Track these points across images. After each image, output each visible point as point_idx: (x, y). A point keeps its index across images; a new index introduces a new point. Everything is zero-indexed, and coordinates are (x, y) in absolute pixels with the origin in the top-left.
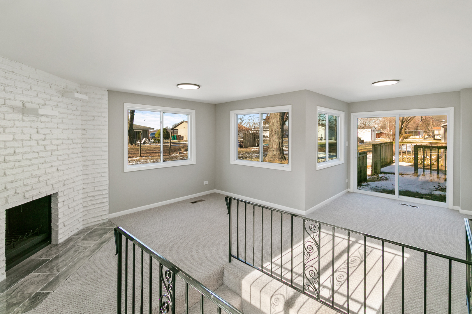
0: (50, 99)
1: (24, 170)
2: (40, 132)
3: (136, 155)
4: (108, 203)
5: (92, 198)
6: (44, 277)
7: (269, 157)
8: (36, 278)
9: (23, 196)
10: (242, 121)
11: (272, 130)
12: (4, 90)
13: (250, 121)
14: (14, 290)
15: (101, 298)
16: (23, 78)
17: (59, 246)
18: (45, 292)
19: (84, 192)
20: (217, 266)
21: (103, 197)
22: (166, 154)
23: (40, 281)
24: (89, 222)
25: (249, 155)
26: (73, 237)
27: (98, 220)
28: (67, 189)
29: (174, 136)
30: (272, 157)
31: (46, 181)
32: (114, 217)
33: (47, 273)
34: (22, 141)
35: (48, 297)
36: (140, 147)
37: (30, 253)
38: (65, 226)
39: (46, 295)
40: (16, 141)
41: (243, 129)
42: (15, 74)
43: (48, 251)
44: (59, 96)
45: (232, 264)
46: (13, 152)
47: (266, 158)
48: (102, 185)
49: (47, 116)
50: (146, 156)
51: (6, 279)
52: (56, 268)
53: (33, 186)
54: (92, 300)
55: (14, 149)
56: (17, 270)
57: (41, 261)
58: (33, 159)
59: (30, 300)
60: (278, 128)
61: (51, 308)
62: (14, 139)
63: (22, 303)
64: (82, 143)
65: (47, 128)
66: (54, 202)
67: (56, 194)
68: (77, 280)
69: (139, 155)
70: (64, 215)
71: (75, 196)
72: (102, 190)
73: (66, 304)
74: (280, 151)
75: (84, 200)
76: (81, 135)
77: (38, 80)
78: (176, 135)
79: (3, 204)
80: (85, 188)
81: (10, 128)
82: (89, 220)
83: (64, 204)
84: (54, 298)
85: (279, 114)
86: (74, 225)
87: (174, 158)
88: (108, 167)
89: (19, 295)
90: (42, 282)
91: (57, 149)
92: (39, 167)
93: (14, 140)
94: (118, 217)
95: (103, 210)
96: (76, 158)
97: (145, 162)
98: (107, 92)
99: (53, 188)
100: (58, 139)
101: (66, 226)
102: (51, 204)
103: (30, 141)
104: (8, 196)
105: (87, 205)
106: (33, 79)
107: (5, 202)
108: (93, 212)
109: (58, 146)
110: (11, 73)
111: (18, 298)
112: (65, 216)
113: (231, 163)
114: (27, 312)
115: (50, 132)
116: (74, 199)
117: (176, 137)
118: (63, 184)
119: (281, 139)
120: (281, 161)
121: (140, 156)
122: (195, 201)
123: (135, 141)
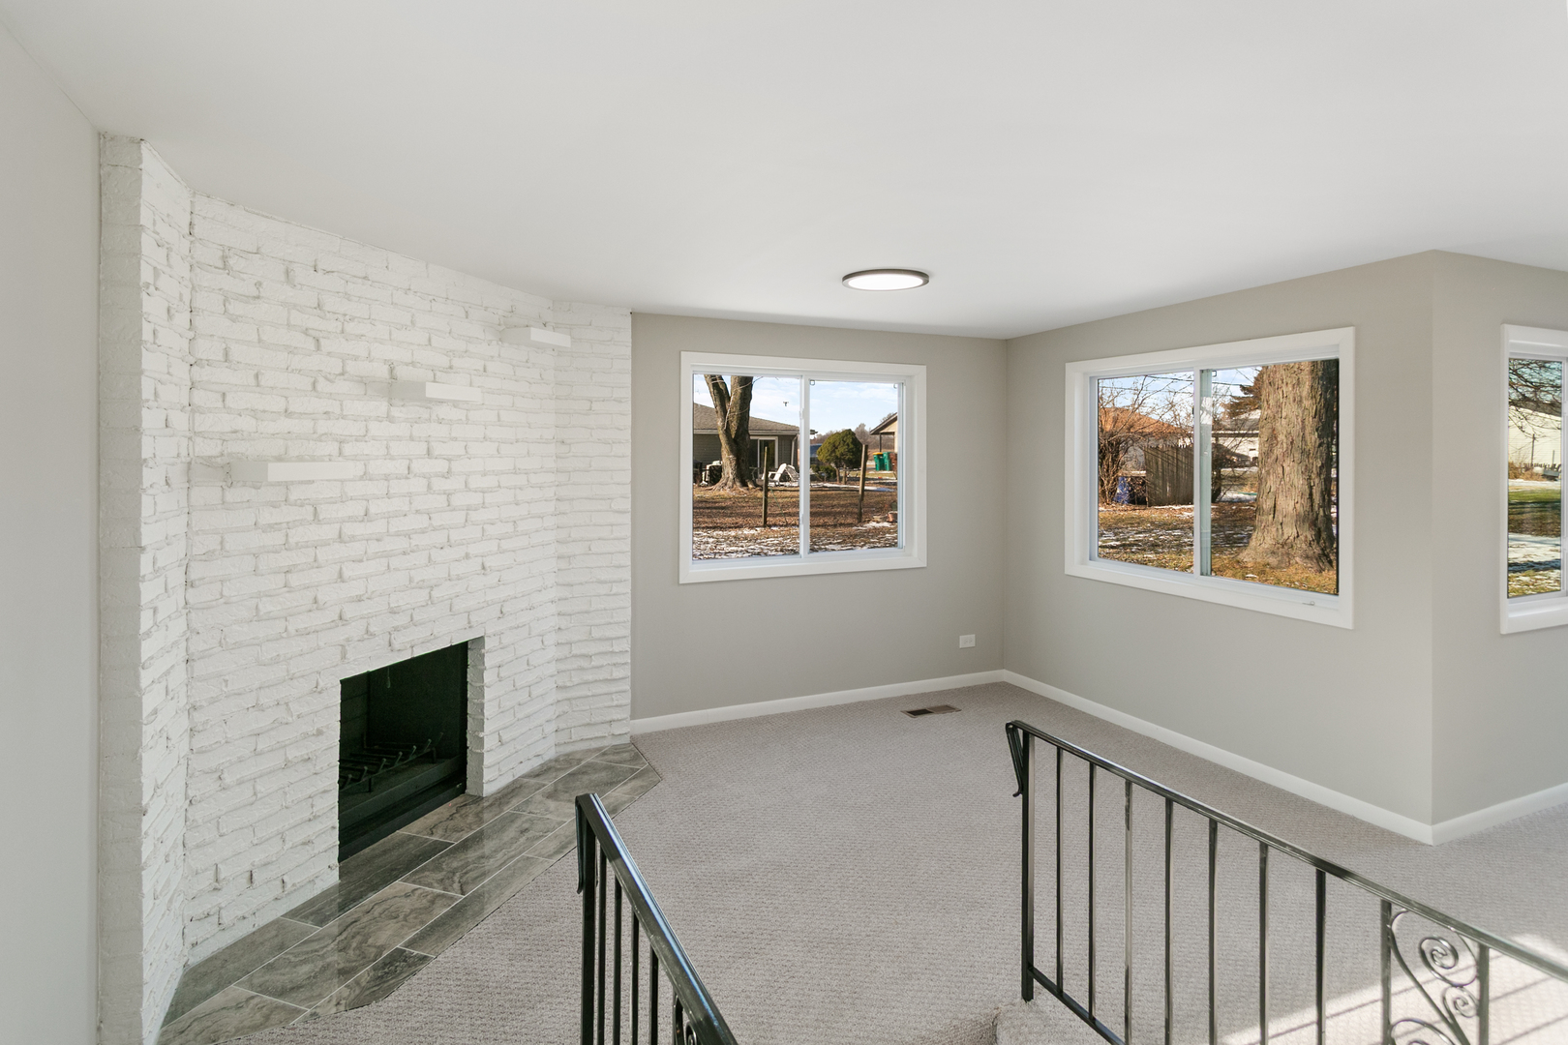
0: (466, 352)
1: (392, 567)
2: (436, 453)
3: (751, 521)
4: (628, 681)
5: (584, 663)
6: (424, 901)
7: (1260, 550)
8: (404, 900)
9: (387, 643)
10: (1141, 399)
11: (1273, 437)
12: (342, 331)
13: (1176, 399)
14: (347, 927)
15: (554, 1020)
16: (392, 295)
17: (486, 804)
18: (416, 952)
19: (560, 641)
20: (969, 1004)
21: (615, 661)
22: (849, 521)
23: (412, 911)
24: (574, 738)
25: (1169, 534)
26: (526, 780)
27: (600, 734)
28: (511, 628)
29: (882, 455)
30: (1273, 553)
31: (449, 602)
32: (649, 730)
33: (435, 890)
34: (387, 478)
35: (419, 975)
36: (766, 495)
37: (407, 815)
38: (502, 745)
39: (416, 965)
40: (370, 480)
41: (1147, 430)
42: (370, 283)
43: (451, 817)
44: (491, 341)
45: (1035, 1009)
46: (363, 514)
47: (1245, 553)
48: (611, 623)
49: (455, 404)
50: (782, 526)
51: (340, 885)
52: (461, 877)
53: (414, 616)
54: (528, 1019)
55: (365, 503)
56: (369, 860)
57: (430, 845)
58: (416, 533)
59: (374, 969)
60: (1303, 428)
61: (417, 1012)
62: (365, 474)
63: (356, 973)
64: (557, 483)
65: (455, 439)
66: (474, 666)
67: (480, 640)
68: (503, 934)
69: (762, 520)
70: (500, 708)
71: (533, 651)
72: (612, 639)
73: (458, 1014)
74: (1315, 525)
75: (562, 666)
76: (554, 458)
77: (431, 298)
78: (889, 454)
79: (335, 664)
80: (562, 627)
81: (356, 440)
82: (572, 730)
83: (502, 675)
84: (431, 981)
85: (1307, 369)
86: (529, 742)
87: (872, 537)
88: (630, 563)
89: (354, 945)
90: (415, 918)
91: (484, 503)
92: (432, 558)
93: (365, 476)
94: (660, 732)
95: (615, 703)
96: (537, 531)
97: (776, 545)
98: (629, 320)
99: (469, 623)
100: (484, 474)
101: (507, 743)
102: (466, 672)
103: (407, 478)
104: (348, 640)
105: (568, 684)
106: (418, 294)
107: (339, 657)
108: (584, 708)
109: (486, 495)
110: (360, 280)
111: (351, 952)
112: (502, 712)
113: (1067, 572)
114: (359, 1009)
115: (463, 452)
116: (531, 663)
117: (887, 462)
118: (499, 612)
119: (1319, 475)
120: (1321, 571)
121: (765, 525)
122: (920, 708)
123: (756, 474)
